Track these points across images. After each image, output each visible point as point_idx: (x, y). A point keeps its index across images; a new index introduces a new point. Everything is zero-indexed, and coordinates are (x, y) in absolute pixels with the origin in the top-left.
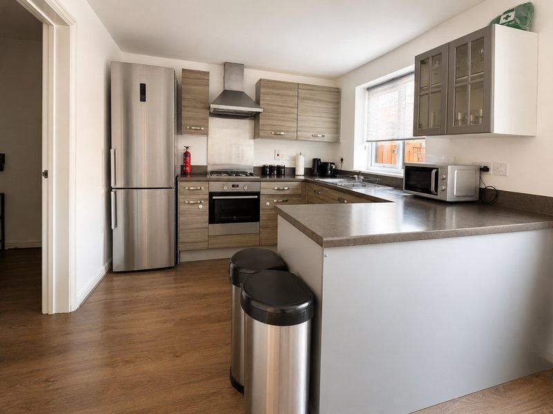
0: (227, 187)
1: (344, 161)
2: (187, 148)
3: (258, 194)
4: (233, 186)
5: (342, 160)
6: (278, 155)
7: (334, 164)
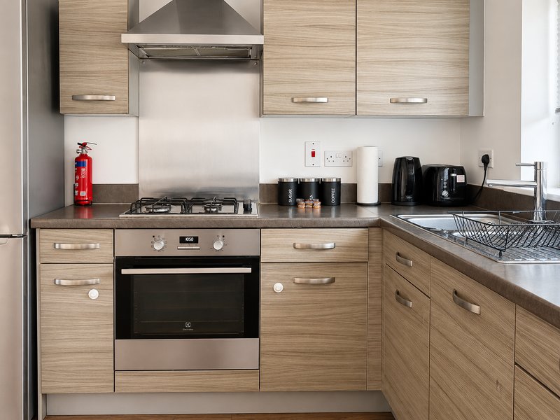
0: (163, 244)
1: (492, 163)
2: (83, 145)
3: (254, 262)
4: (183, 240)
5: (486, 160)
6: (313, 154)
7: (461, 170)
